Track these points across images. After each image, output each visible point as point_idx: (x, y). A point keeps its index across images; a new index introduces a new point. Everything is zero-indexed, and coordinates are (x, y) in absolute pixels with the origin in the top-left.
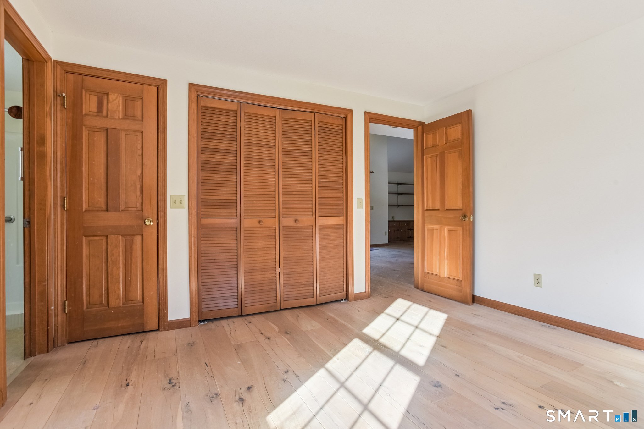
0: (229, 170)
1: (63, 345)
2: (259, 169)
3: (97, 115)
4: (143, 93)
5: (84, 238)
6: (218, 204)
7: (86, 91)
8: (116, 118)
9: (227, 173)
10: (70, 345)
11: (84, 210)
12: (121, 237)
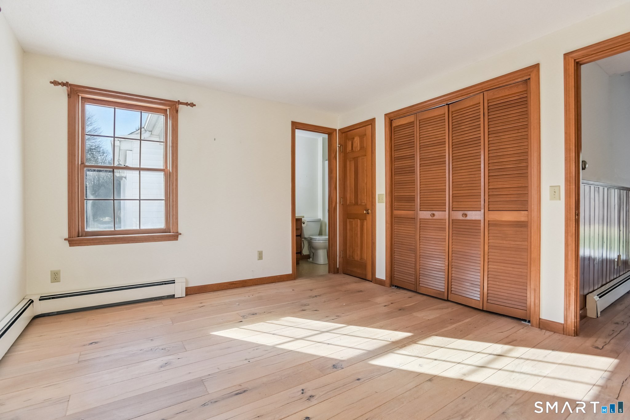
0: (411, 171)
1: (341, 273)
2: (432, 167)
3: (352, 151)
4: (366, 131)
5: (348, 219)
6: (404, 199)
7: (348, 140)
8: (357, 151)
9: (409, 174)
10: (344, 275)
11: (348, 204)
12: (359, 220)
